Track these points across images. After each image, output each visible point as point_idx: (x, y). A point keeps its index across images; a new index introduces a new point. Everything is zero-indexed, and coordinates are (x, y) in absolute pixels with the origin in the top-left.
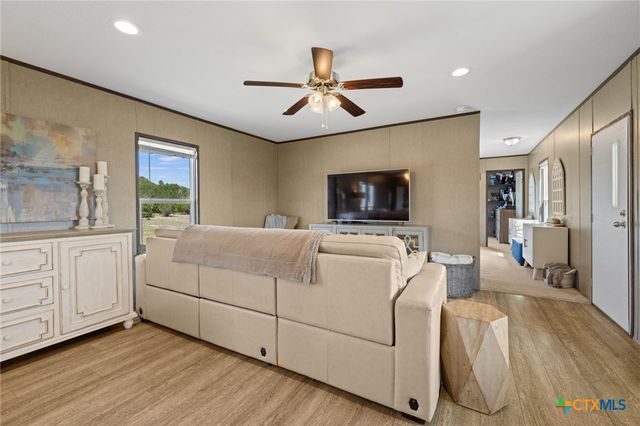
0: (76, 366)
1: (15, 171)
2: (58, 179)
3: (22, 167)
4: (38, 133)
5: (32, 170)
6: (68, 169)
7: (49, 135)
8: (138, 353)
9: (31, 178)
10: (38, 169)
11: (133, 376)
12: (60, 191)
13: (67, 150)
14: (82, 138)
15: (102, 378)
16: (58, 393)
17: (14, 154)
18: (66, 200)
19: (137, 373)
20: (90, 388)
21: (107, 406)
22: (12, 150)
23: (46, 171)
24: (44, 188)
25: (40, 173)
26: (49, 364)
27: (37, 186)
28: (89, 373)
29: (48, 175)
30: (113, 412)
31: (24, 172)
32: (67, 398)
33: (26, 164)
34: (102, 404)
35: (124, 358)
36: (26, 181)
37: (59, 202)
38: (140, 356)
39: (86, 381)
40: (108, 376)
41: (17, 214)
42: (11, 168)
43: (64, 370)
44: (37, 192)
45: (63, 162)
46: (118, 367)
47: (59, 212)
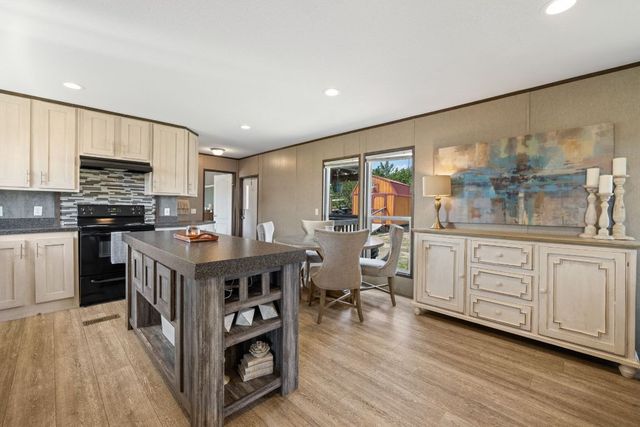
0: (529, 366)
1: (530, 182)
2: (566, 185)
3: (535, 177)
4: (549, 144)
5: (542, 179)
6: (577, 173)
7: (559, 143)
8: (590, 402)
9: (541, 187)
10: (548, 177)
11: (549, 411)
12: (568, 197)
13: (576, 154)
14: (594, 136)
15: (528, 389)
16: (494, 371)
17: (530, 167)
18: (573, 206)
19: (555, 414)
20: (511, 386)
21: (498, 406)
22: (528, 164)
23: (555, 178)
24: (552, 195)
25: (549, 181)
26: (520, 352)
27: (546, 193)
28: (527, 377)
29: (555, 182)
30: (492, 413)
31: (537, 182)
32: (492, 379)
33: (538, 175)
34: (497, 402)
35: (568, 393)
36: (537, 189)
37: (567, 208)
38: (586, 406)
39: (517, 380)
40: (534, 392)
41: (530, 219)
42: (527, 180)
43: (519, 362)
44: (546, 199)
45: (572, 167)
46: (551, 395)
47: (566, 218)
